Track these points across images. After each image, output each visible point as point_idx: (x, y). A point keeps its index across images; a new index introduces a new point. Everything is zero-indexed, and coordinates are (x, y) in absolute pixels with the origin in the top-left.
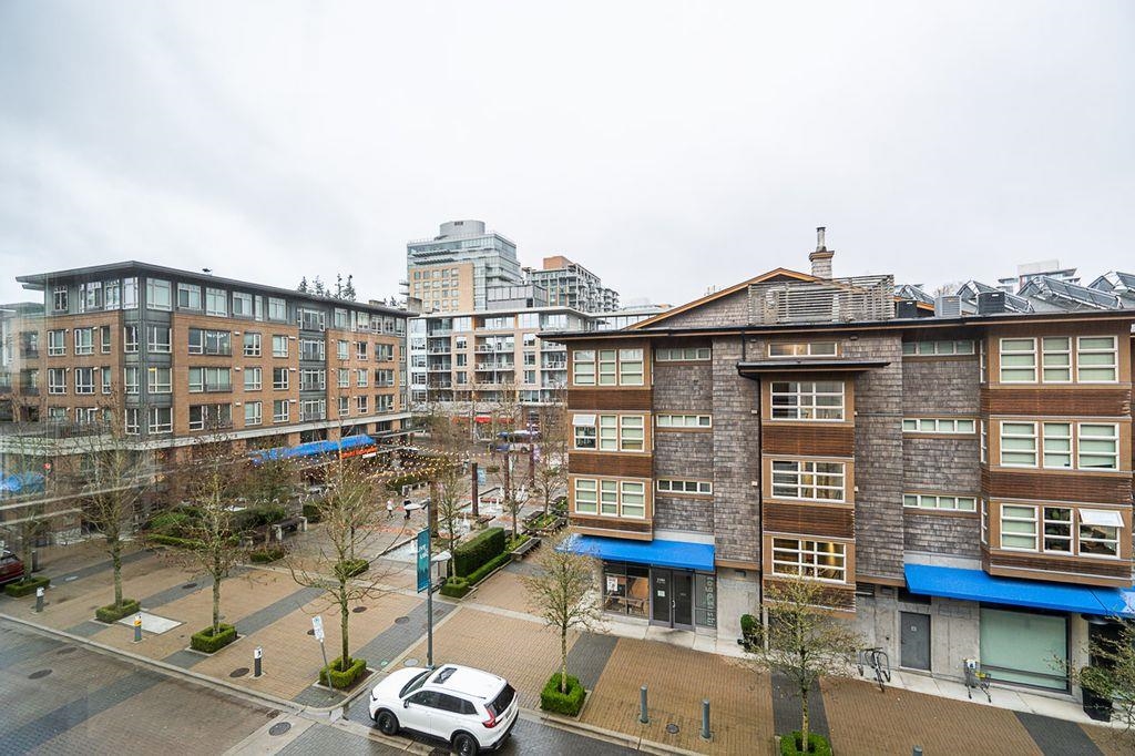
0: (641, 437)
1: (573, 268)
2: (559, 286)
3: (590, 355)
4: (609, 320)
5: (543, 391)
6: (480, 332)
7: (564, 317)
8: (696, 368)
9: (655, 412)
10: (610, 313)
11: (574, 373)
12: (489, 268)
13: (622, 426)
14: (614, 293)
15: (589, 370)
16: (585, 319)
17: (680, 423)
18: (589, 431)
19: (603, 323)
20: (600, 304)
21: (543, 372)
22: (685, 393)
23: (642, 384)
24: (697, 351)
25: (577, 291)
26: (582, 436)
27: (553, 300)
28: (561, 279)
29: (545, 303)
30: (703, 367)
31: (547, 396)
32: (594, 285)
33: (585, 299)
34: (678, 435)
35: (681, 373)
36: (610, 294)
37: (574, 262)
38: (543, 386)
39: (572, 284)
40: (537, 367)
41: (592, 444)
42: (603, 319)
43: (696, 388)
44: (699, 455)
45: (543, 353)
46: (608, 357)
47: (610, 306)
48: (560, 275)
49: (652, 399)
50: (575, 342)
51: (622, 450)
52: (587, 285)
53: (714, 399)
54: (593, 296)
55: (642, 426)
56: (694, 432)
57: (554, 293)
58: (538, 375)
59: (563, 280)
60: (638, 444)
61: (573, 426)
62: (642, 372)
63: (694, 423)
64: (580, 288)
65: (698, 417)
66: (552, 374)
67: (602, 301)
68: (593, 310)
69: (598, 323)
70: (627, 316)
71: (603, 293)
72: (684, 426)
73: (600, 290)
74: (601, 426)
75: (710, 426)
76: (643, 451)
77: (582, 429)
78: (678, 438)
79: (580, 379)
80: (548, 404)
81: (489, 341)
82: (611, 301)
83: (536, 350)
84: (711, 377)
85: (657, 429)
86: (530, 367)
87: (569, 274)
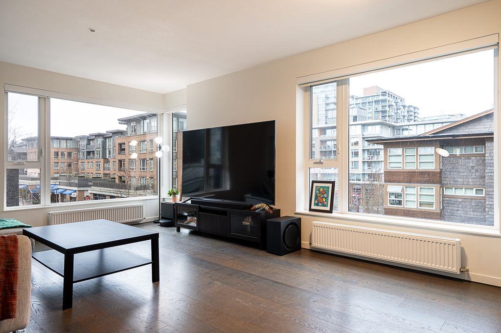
0: (433, 200)
1: (384, 94)
2: (374, 106)
3: (399, 151)
4: (411, 127)
5: (364, 174)
6: (323, 137)
7: (378, 127)
8: (473, 158)
9: (442, 186)
10: (412, 122)
11: (388, 161)
12: (327, 98)
13: (419, 193)
14: (415, 108)
15: (398, 160)
16: (393, 127)
17: (460, 193)
18: (397, 195)
19: (407, 129)
20: (404, 117)
21: (364, 162)
22: (465, 174)
23: (434, 168)
24: (474, 147)
25: (387, 109)
26: (393, 198)
27: (370, 115)
28: (375, 101)
29: (365, 118)
30: (478, 158)
31: (367, 177)
32: (400, 104)
33: (393, 114)
34: (460, 200)
35: (462, 161)
36: (412, 109)
37: (385, 89)
38: (364, 171)
39: (383, 104)
40: (360, 159)
41: (400, 203)
42: (407, 127)
43: (473, 171)
44: (475, 213)
45: (364, 150)
46: (411, 152)
47: (413, 117)
48: (375, 99)
49: (441, 177)
50: (389, 144)
51: (419, 207)
52: (395, 104)
53: (486, 178)
54: (399, 111)
55: (434, 194)
56: (472, 198)
57: (371, 111)
58: (360, 164)
59: (377, 102)
60: (431, 204)
61: (387, 192)
62: (434, 161)
63: (472, 193)
64: (389, 106)
65: (474, 190)
66: (370, 164)
67: (406, 114)
68: (399, 121)
69: (403, 130)
70: (425, 124)
71: (407, 108)
72: (464, 195)
73: (404, 107)
74: (405, 193)
75: (484, 195)
76: (434, 208)
77: (393, 194)
78: (460, 202)
79: (392, 165)
80: (368, 182)
81: (328, 143)
82: (413, 114)
83: (359, 148)
84: (484, 165)
85: (444, 196)
86: (355, 159)
87: (381, 98)
